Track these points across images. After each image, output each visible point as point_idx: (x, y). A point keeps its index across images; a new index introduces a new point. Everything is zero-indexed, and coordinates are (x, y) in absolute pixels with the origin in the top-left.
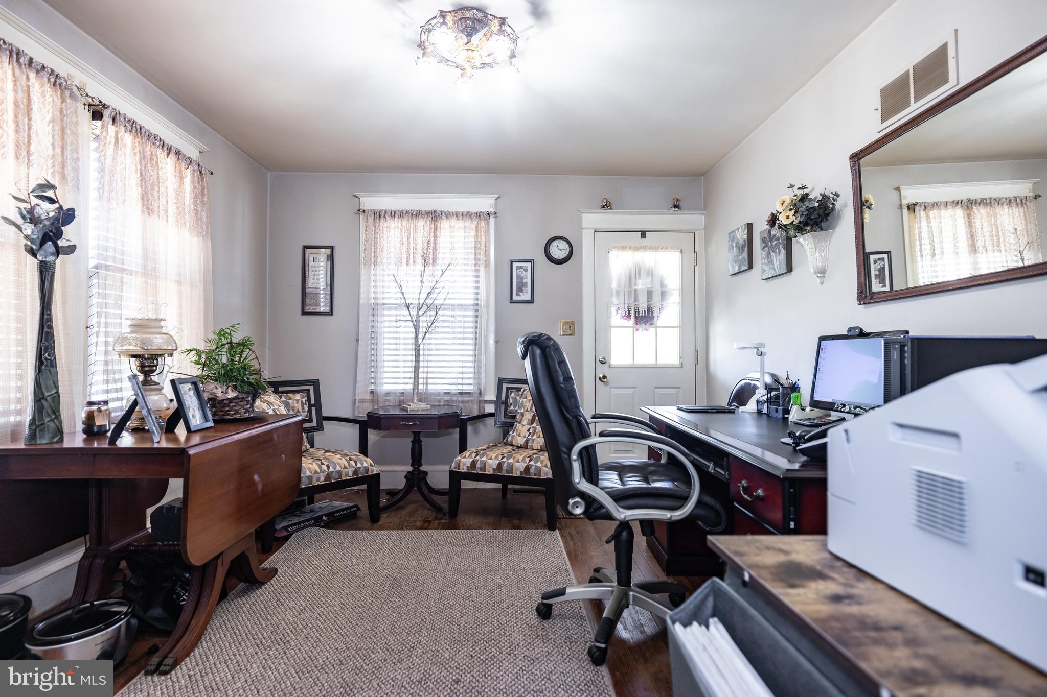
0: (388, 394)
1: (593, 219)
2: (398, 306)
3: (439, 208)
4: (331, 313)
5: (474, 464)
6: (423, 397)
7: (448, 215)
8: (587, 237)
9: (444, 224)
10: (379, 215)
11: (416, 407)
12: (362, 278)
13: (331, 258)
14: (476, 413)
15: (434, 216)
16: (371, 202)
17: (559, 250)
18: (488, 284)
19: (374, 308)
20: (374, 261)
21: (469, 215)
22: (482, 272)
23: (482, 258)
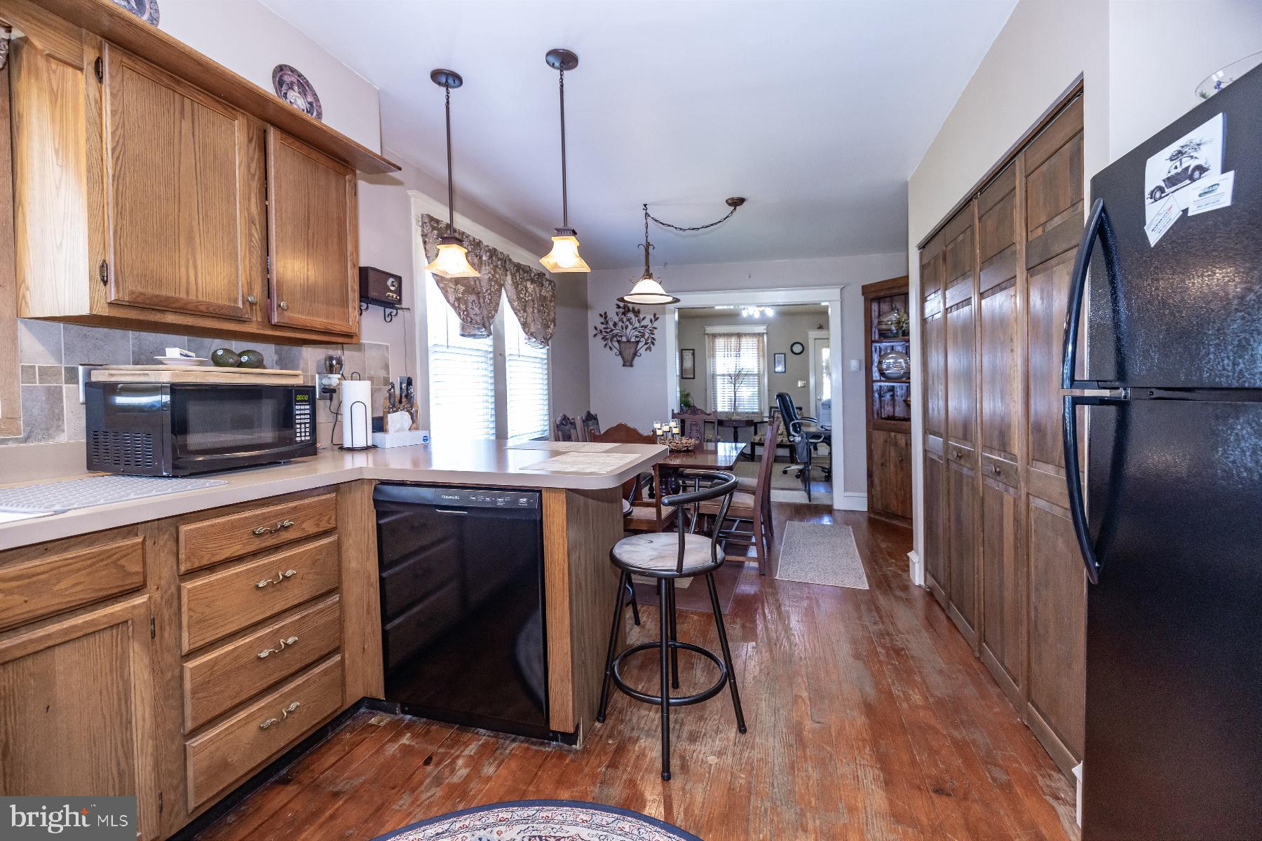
0: (721, 413)
1: (813, 334)
2: (723, 375)
3: (741, 331)
4: (694, 378)
5: (760, 439)
6: (738, 414)
7: (746, 335)
8: (811, 342)
9: (744, 341)
10: (714, 336)
11: (735, 417)
12: (708, 365)
13: (693, 354)
14: (760, 420)
15: (739, 335)
16: (710, 330)
17: (797, 349)
18: (764, 363)
19: (714, 376)
20: (713, 356)
21: (754, 335)
22: (761, 359)
23: (761, 353)
